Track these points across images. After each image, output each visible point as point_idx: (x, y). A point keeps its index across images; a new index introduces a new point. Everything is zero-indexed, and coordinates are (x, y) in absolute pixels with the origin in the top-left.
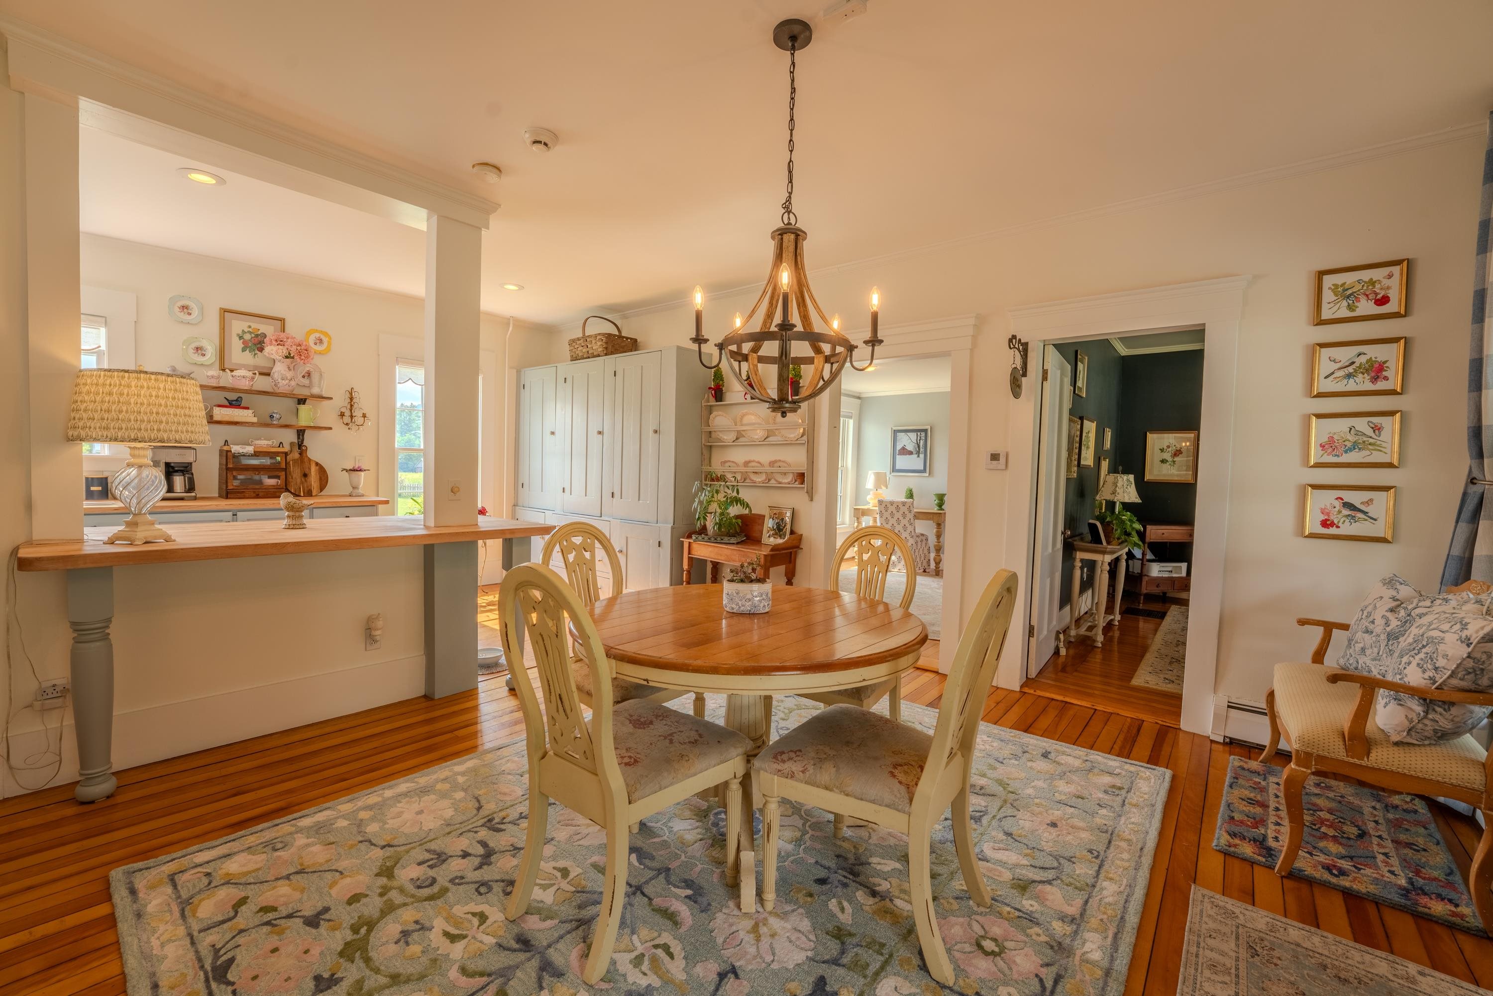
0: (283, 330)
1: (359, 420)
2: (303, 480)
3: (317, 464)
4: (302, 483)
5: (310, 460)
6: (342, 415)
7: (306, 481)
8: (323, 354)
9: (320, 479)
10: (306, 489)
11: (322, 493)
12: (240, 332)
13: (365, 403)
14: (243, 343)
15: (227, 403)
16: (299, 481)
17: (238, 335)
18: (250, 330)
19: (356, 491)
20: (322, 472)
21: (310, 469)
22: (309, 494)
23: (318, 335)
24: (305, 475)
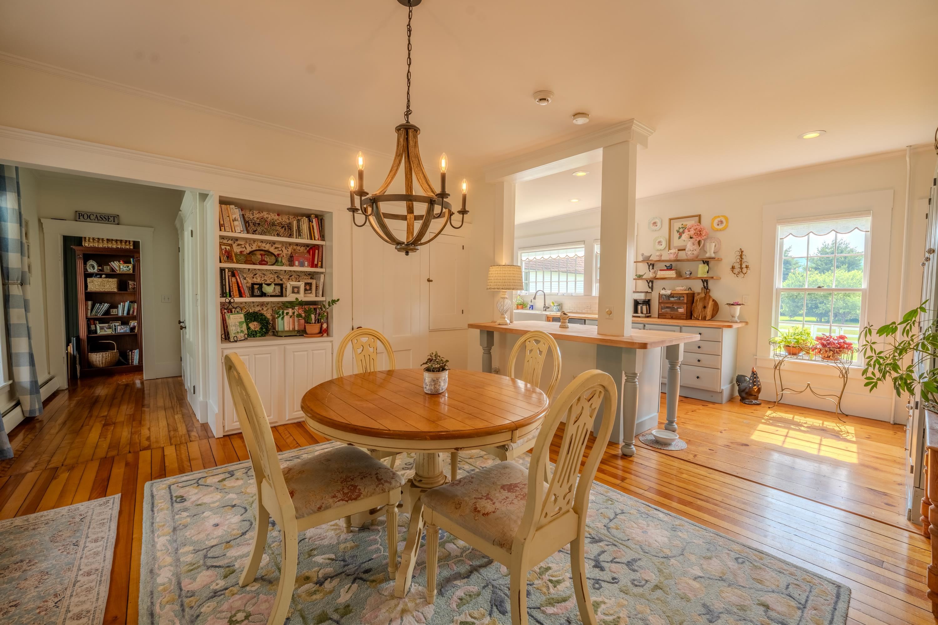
0: (700, 222)
1: (745, 270)
2: (703, 310)
3: (714, 300)
4: (702, 312)
5: (710, 297)
6: (733, 268)
7: (704, 310)
8: (723, 230)
9: (713, 310)
10: (703, 316)
11: (712, 319)
12: (678, 229)
13: (750, 258)
14: (679, 234)
15: (665, 268)
16: (700, 310)
17: (677, 230)
18: (683, 226)
19: (733, 319)
20: (716, 305)
21: (708, 304)
22: (704, 319)
23: (719, 219)
24: (705, 307)
